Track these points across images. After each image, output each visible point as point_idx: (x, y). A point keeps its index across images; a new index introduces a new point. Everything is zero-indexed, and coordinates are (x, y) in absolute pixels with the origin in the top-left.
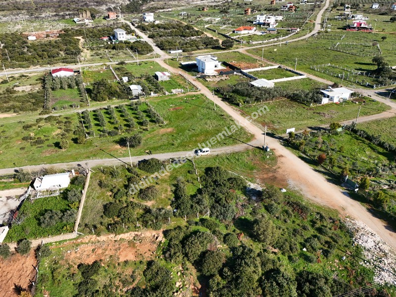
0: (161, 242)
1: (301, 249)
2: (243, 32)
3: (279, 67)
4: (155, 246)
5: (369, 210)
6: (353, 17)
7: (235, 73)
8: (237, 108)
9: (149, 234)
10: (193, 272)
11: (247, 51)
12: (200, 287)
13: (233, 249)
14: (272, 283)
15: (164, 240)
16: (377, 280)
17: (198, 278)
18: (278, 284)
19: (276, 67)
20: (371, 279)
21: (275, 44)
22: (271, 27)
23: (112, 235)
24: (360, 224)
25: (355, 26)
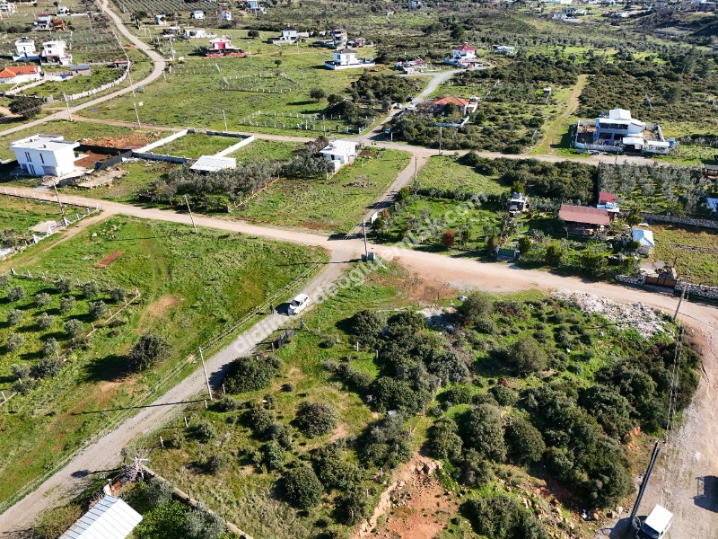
0: (437, 471)
1: (566, 352)
2: (19, 79)
3: (189, 132)
4: (434, 482)
5: (553, 272)
6: (192, 34)
7: (124, 159)
8: (227, 217)
9: (405, 474)
10: (518, 472)
11: (79, 113)
12: (543, 482)
13: (521, 404)
14: (601, 407)
15: (440, 463)
16: (644, 335)
17: (531, 473)
19: (183, 132)
21: (120, 93)
22: (65, 63)
23: (364, 525)
24: (569, 292)
25: (217, 48)
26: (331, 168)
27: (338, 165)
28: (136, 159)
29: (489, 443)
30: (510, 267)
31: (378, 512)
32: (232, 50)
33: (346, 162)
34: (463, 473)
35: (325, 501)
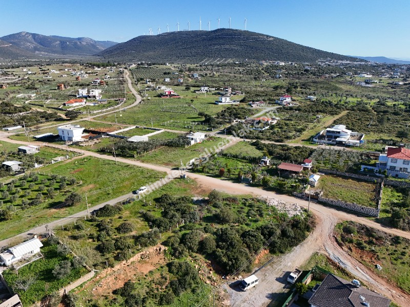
0: (165, 250)
1: (249, 218)
2: (75, 104)
3: (137, 127)
4: (162, 255)
5: (264, 189)
6: (159, 88)
7: (103, 136)
8: (133, 159)
9: (151, 250)
10: (200, 257)
11: (94, 118)
12: (210, 262)
13: (215, 233)
14: (249, 238)
15: (167, 248)
16: (289, 216)
17: (205, 258)
18: (252, 236)
19: (134, 127)
20: (287, 216)
21: (115, 111)
22: (97, 98)
23: (124, 262)
24: (265, 197)
25: (167, 93)
26: (189, 143)
27: (193, 142)
28: (108, 137)
29: (190, 243)
30: (246, 186)
31: (132, 259)
32: (174, 95)
33: (198, 141)
34: (175, 253)
35: (114, 253)
